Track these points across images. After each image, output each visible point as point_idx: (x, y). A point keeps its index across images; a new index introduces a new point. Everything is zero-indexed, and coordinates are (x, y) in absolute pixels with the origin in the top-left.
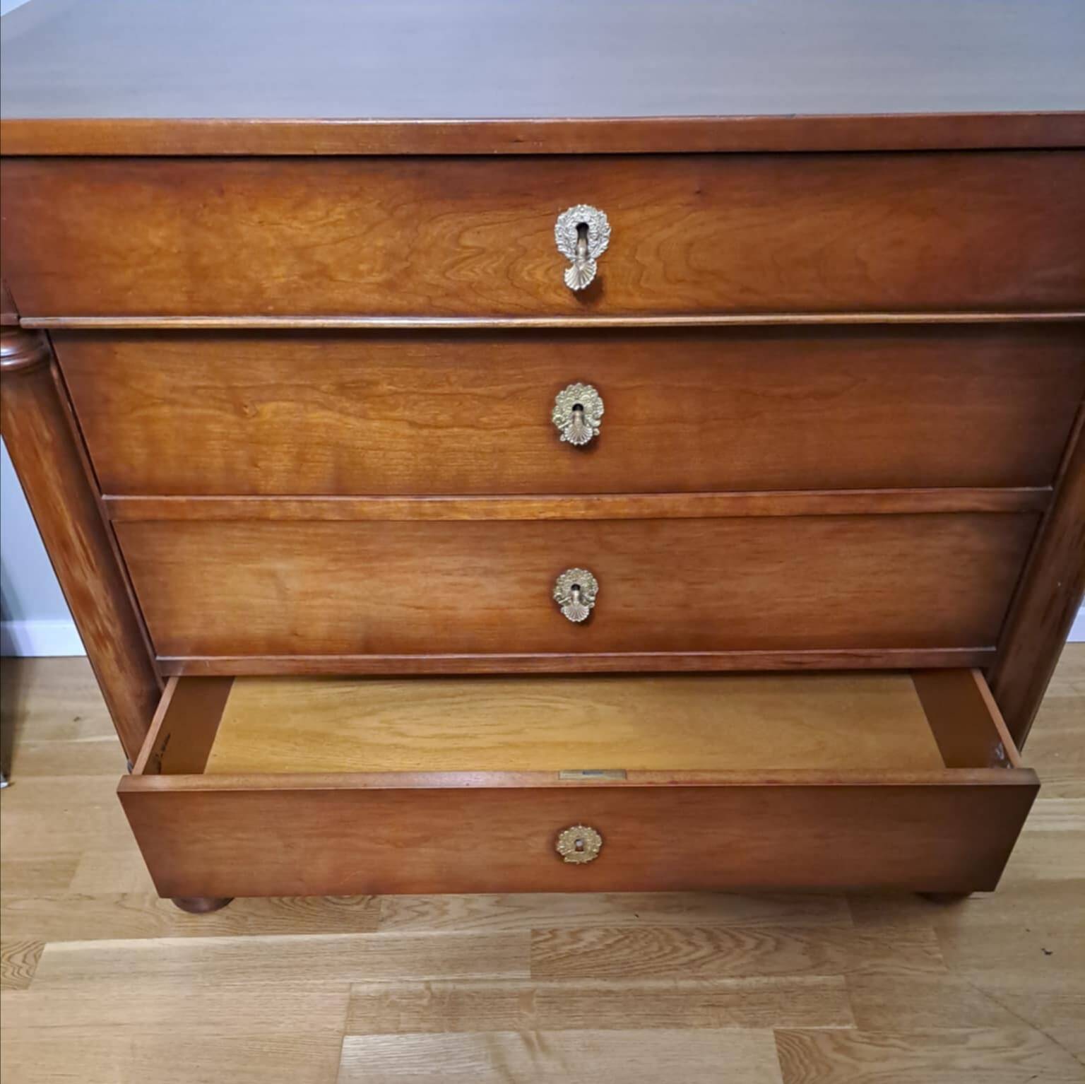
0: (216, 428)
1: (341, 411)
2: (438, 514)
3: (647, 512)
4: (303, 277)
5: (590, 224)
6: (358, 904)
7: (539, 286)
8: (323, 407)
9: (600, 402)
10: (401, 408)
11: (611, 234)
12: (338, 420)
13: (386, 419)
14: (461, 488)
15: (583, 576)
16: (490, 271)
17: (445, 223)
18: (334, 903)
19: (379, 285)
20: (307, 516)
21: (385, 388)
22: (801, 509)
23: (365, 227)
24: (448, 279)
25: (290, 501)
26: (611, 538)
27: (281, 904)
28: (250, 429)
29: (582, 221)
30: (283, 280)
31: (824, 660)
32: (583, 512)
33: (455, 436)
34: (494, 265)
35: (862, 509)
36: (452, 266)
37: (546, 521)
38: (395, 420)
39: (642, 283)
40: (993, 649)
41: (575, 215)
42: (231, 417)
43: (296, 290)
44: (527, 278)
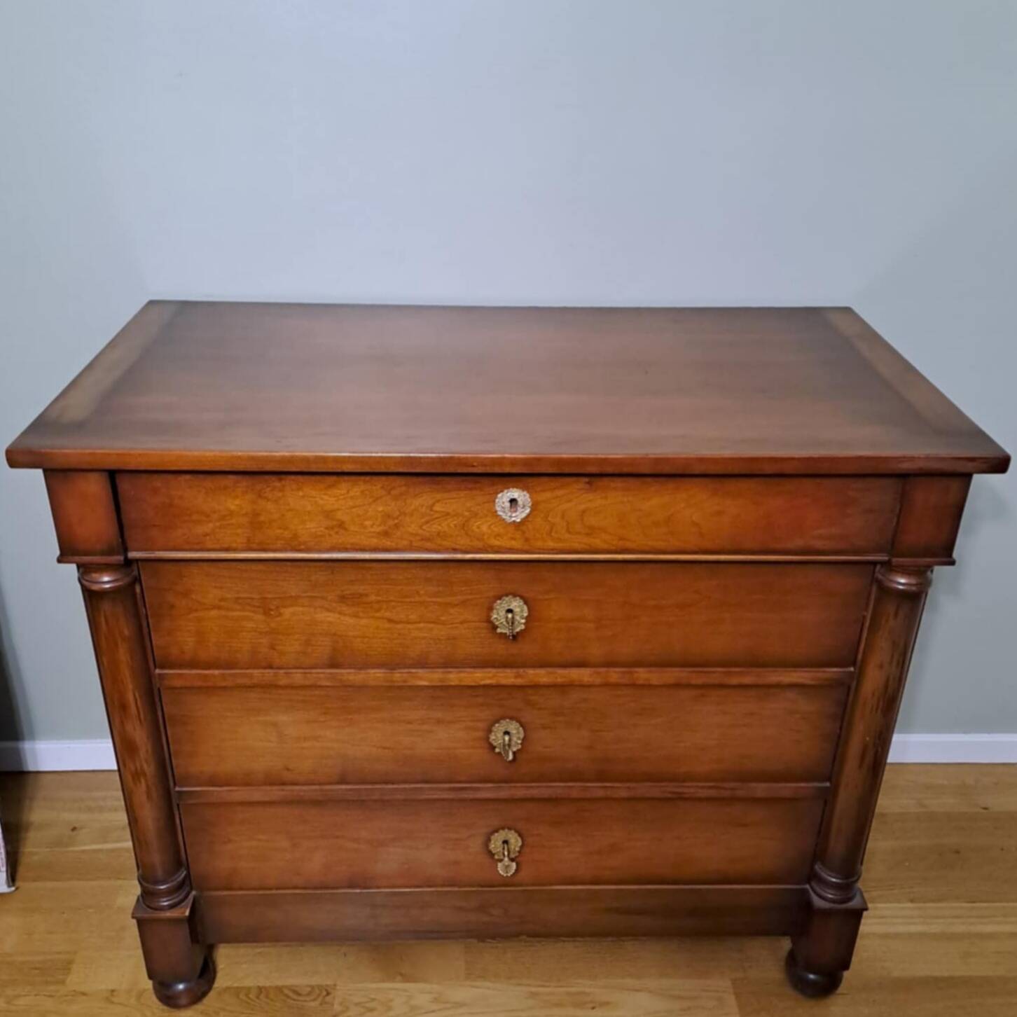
0: (250, 625)
1: (340, 613)
2: (405, 681)
3: (559, 680)
4: (326, 528)
5: (519, 500)
6: (314, 1000)
7: (484, 535)
8: (328, 610)
9: (525, 608)
10: (383, 611)
11: (532, 505)
12: (339, 618)
13: (373, 617)
14: (422, 663)
15: (512, 724)
16: (452, 525)
17: (424, 498)
18: (294, 1000)
19: (379, 533)
20: (307, 683)
21: (373, 598)
22: (672, 681)
23: (371, 500)
24: (424, 530)
25: (296, 673)
26: (533, 698)
27: (249, 1001)
28: (273, 625)
29: (512, 497)
30: (313, 530)
31: (700, 790)
32: (513, 680)
33: (420, 629)
34: (455, 522)
35: (717, 682)
36: (427, 522)
37: (485, 686)
38: (379, 618)
39: (553, 534)
40: (828, 784)
41: (509, 494)
42: (260, 617)
43: (321, 536)
44: (477, 530)
